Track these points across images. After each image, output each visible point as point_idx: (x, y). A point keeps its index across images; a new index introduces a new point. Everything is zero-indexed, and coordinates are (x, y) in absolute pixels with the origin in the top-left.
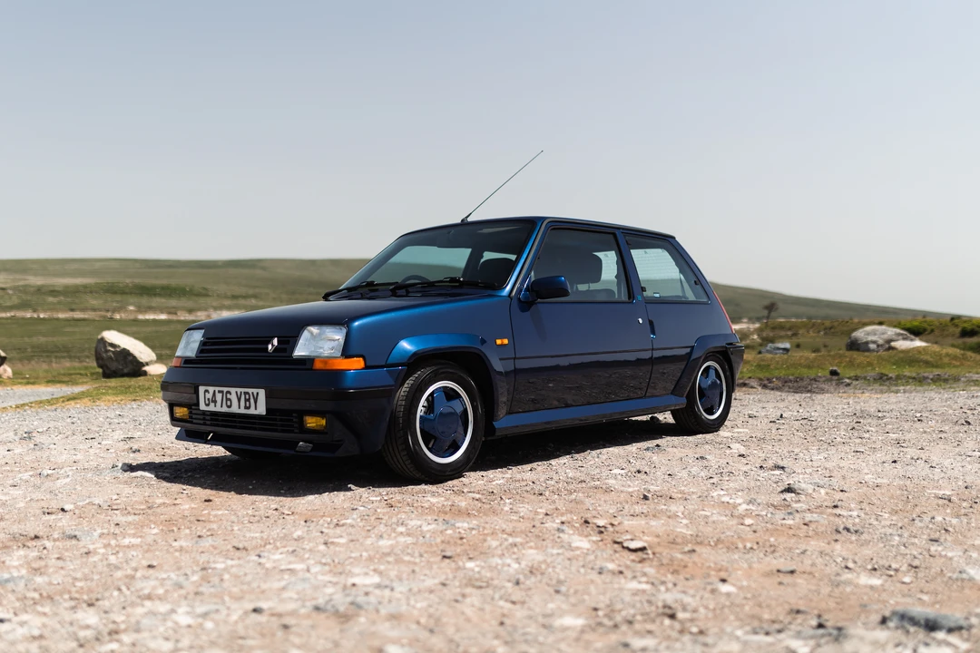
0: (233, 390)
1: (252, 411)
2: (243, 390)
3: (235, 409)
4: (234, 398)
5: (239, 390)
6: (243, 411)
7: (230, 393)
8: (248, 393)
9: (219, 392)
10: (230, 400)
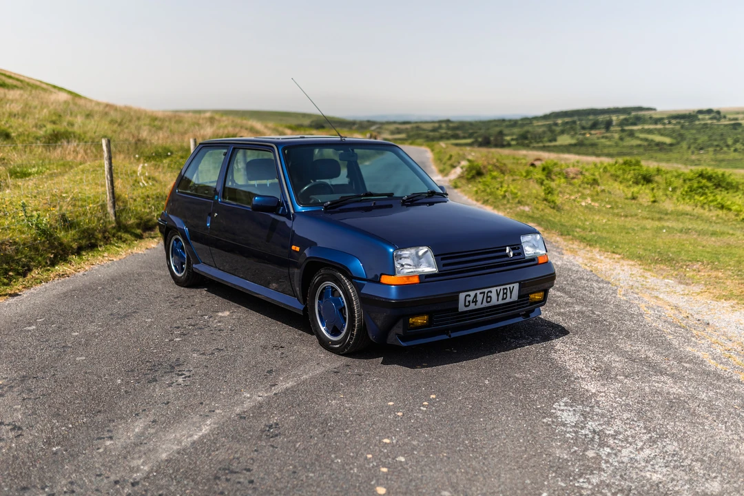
0: (494, 290)
1: (508, 300)
2: (502, 287)
3: (494, 301)
4: (494, 295)
5: (498, 288)
6: (501, 302)
7: (491, 292)
8: (506, 289)
9: (481, 293)
10: (490, 297)
